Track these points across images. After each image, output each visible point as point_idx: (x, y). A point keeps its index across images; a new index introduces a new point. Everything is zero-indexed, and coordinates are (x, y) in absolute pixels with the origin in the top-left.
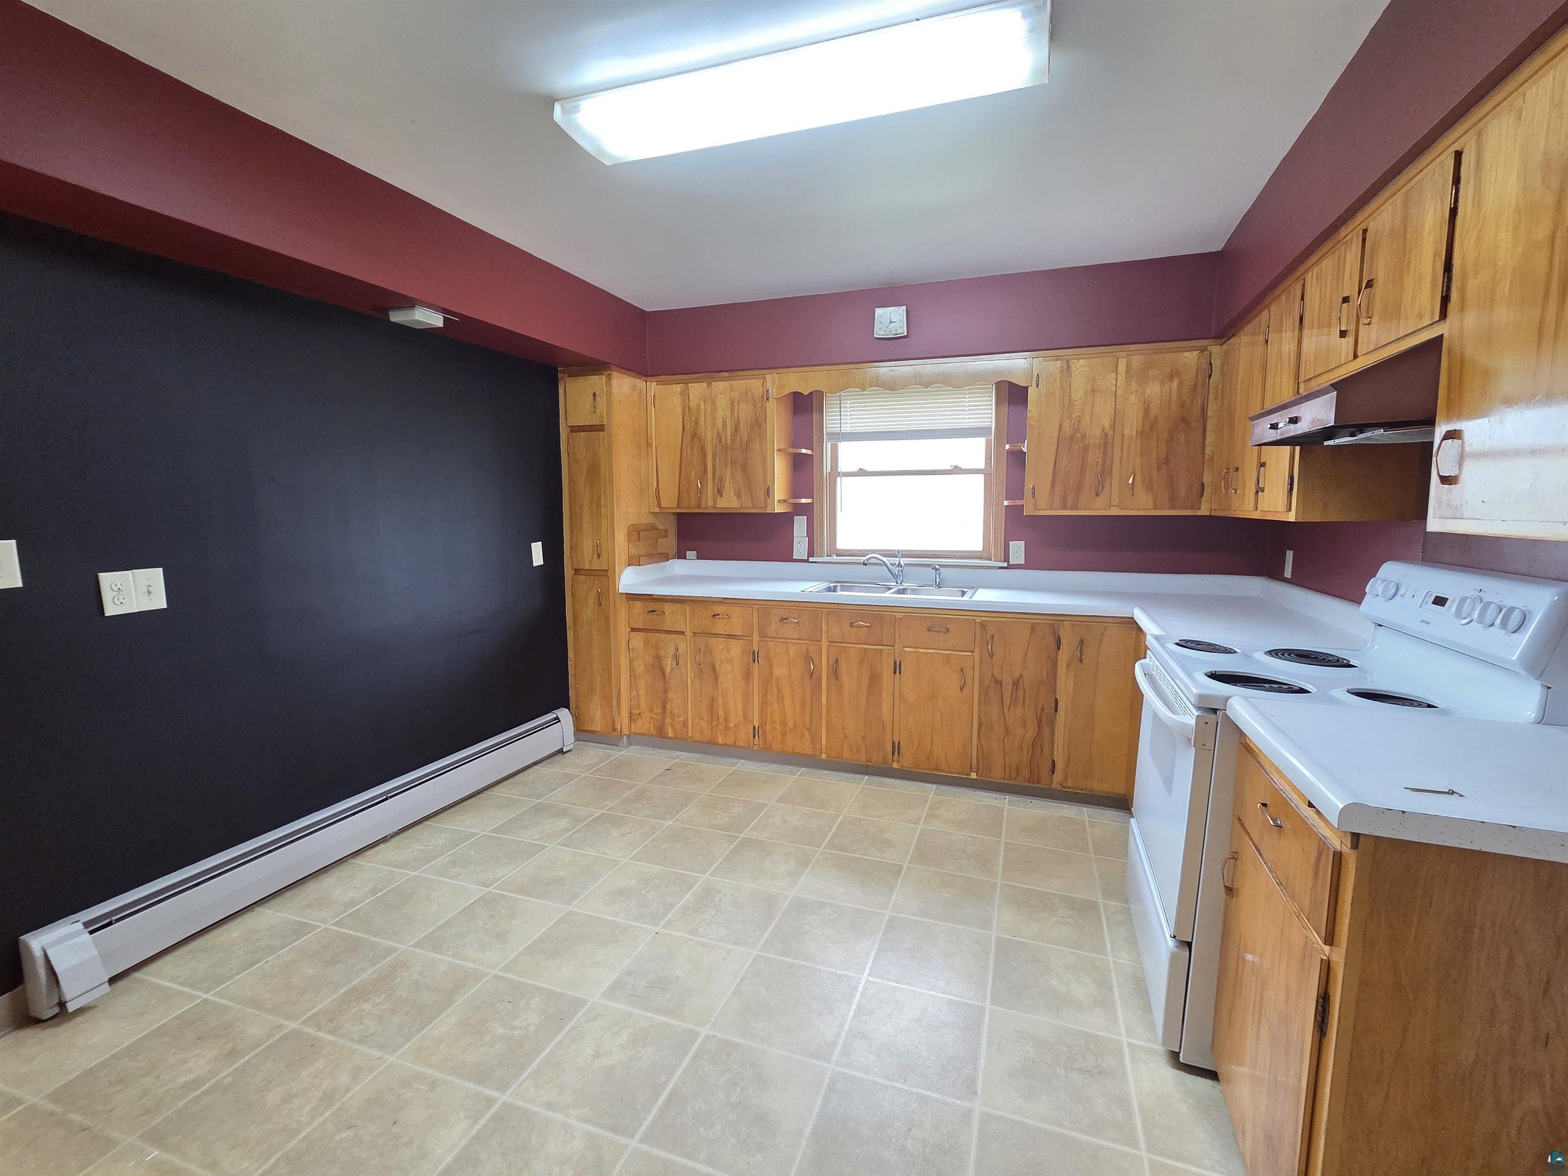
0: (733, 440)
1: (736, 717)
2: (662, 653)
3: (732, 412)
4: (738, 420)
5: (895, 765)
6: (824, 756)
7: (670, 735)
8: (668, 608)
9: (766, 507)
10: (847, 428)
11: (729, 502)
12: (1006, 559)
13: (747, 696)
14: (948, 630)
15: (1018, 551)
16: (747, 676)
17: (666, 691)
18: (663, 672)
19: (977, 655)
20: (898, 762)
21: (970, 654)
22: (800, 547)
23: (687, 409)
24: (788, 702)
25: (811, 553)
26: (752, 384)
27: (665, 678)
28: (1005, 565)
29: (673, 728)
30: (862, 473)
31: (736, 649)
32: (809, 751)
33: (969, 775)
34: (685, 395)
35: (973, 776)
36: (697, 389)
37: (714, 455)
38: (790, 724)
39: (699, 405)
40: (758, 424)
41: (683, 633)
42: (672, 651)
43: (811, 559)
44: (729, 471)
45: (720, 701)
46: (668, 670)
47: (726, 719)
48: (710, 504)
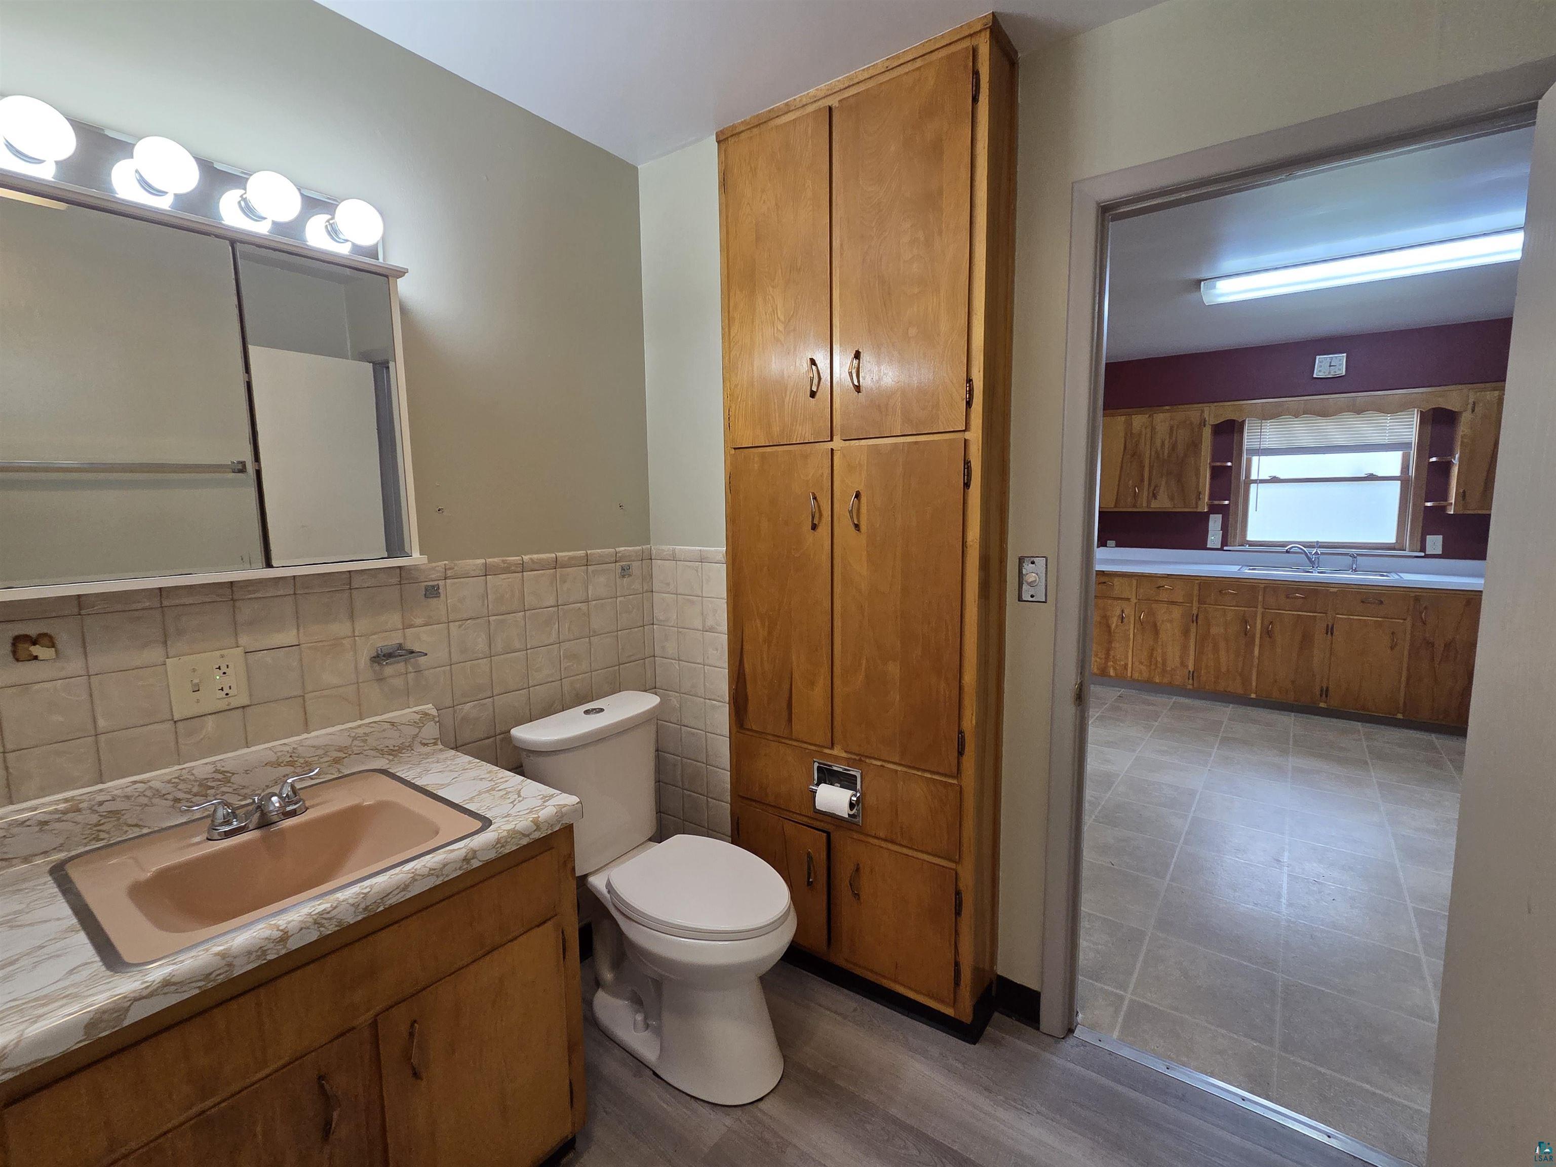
0: (1169, 456)
1: (1173, 660)
2: (1109, 613)
3: (1170, 437)
4: (1176, 441)
5: (1322, 705)
6: (1253, 696)
7: (1112, 673)
8: (1117, 581)
9: (1197, 507)
10: (1266, 445)
11: (1163, 503)
12: (1423, 549)
13: (1185, 648)
14: (1381, 602)
15: (1435, 543)
16: (1186, 633)
17: (1110, 642)
18: (1109, 627)
19: (1409, 623)
20: (1326, 702)
21: (1402, 621)
22: (1214, 537)
23: (1129, 433)
24: (1222, 653)
25: (1224, 542)
26: (1189, 415)
27: (1110, 632)
28: (1423, 554)
29: (1115, 669)
30: (1274, 480)
31: (1177, 612)
32: (1240, 691)
33: (1396, 715)
34: (1129, 425)
35: (1400, 716)
36: (1139, 421)
37: (1151, 468)
38: (1224, 669)
39: (1141, 431)
40: (1194, 445)
41: (1128, 599)
42: (1118, 612)
43: (1225, 548)
44: (1163, 483)
45: (1160, 651)
46: (1113, 626)
47: (1164, 664)
48: (1145, 505)
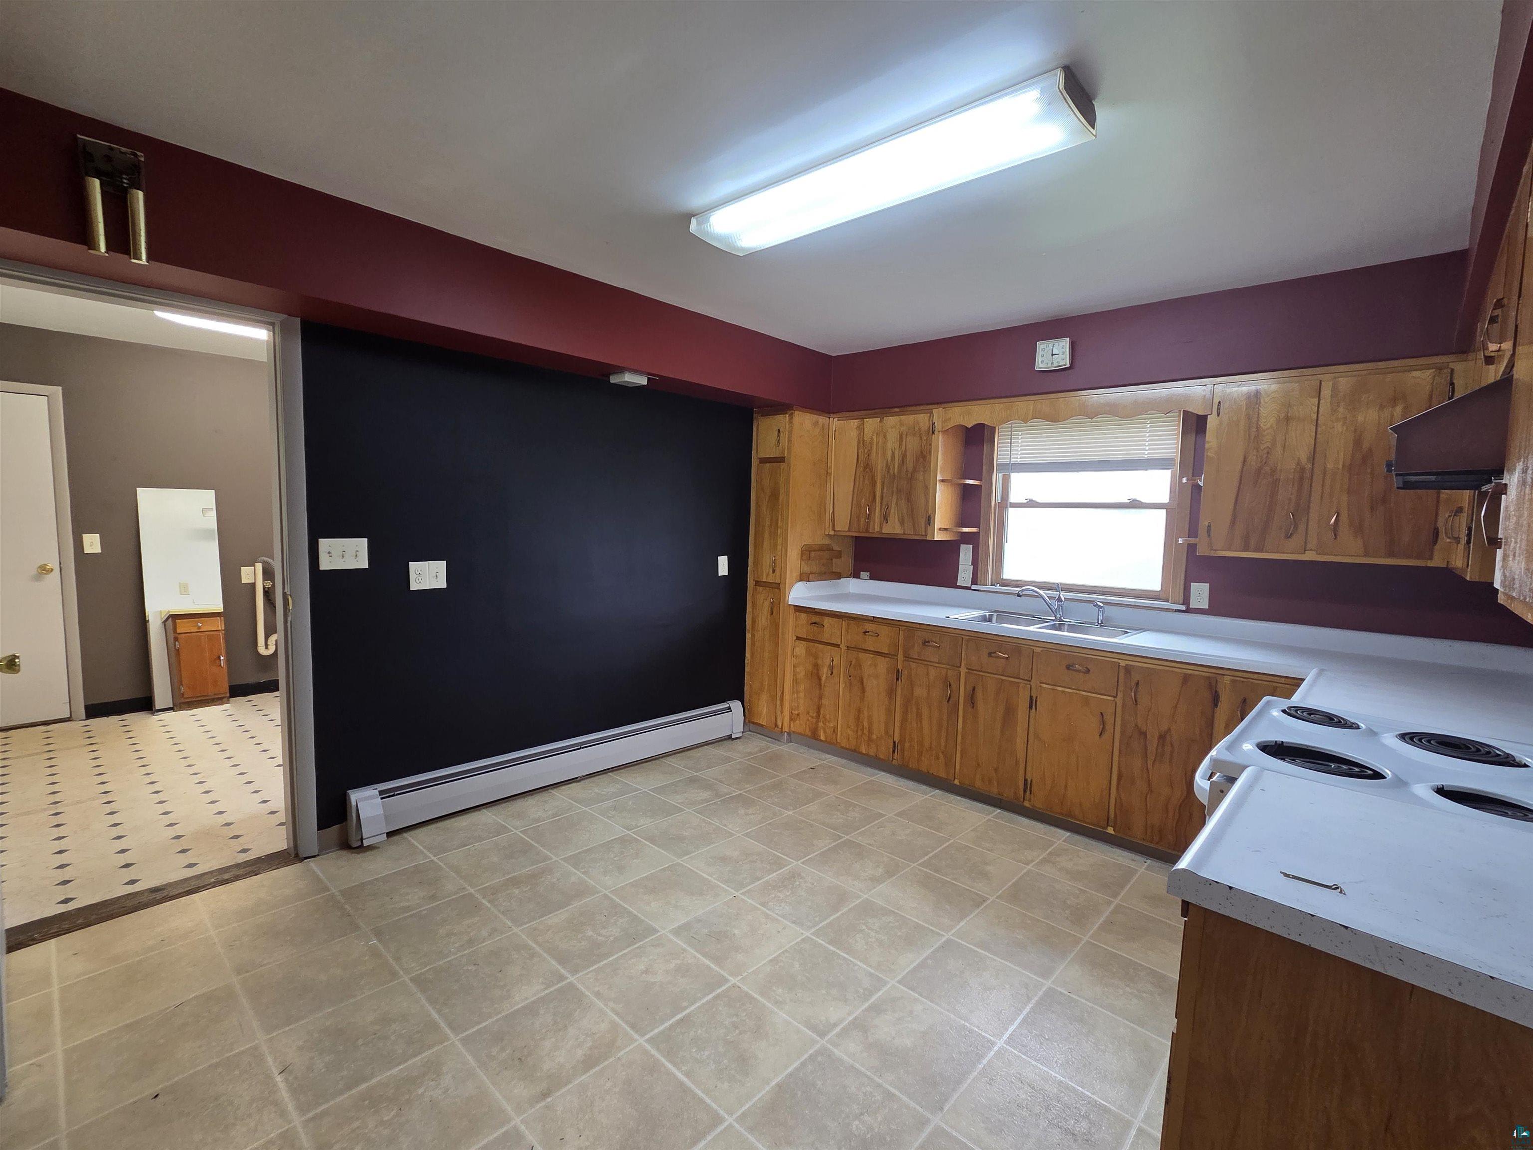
0: (900, 471)
1: (879, 729)
2: (820, 662)
3: (900, 445)
4: (906, 451)
5: (1027, 804)
6: (956, 782)
7: (823, 738)
8: (827, 621)
9: (926, 535)
10: (1017, 459)
11: (893, 528)
12: (1186, 601)
13: (890, 712)
14: (1088, 671)
15: (1200, 594)
16: (891, 693)
17: (821, 698)
18: (820, 679)
19: (1119, 700)
20: (1030, 801)
21: (1112, 699)
22: (964, 575)
23: (861, 442)
24: (925, 723)
25: (974, 582)
26: (920, 419)
27: (820, 685)
28: (1183, 608)
29: (825, 732)
30: (1031, 504)
31: (883, 665)
32: (943, 775)
33: (1106, 828)
34: (861, 429)
35: (1110, 830)
36: (871, 424)
37: (883, 483)
38: (927, 743)
39: (872, 438)
40: (924, 457)
41: (838, 646)
42: (828, 662)
43: (973, 587)
44: (894, 500)
45: (866, 713)
46: (824, 679)
47: (870, 731)
48: (877, 529)
